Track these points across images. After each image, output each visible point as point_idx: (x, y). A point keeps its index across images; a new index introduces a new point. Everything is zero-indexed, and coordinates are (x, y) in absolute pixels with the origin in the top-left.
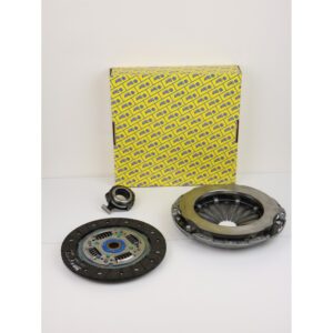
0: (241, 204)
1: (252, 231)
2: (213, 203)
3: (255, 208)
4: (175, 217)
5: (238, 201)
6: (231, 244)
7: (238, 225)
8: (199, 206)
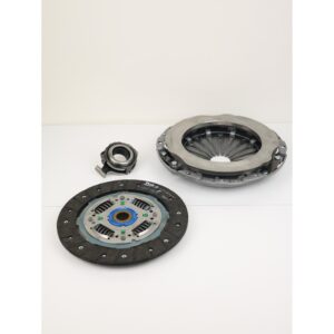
0: (236, 137)
1: (248, 168)
2: (205, 136)
3: (252, 142)
4: (160, 152)
5: (233, 134)
6: (222, 182)
7: (232, 160)
8: (189, 139)
